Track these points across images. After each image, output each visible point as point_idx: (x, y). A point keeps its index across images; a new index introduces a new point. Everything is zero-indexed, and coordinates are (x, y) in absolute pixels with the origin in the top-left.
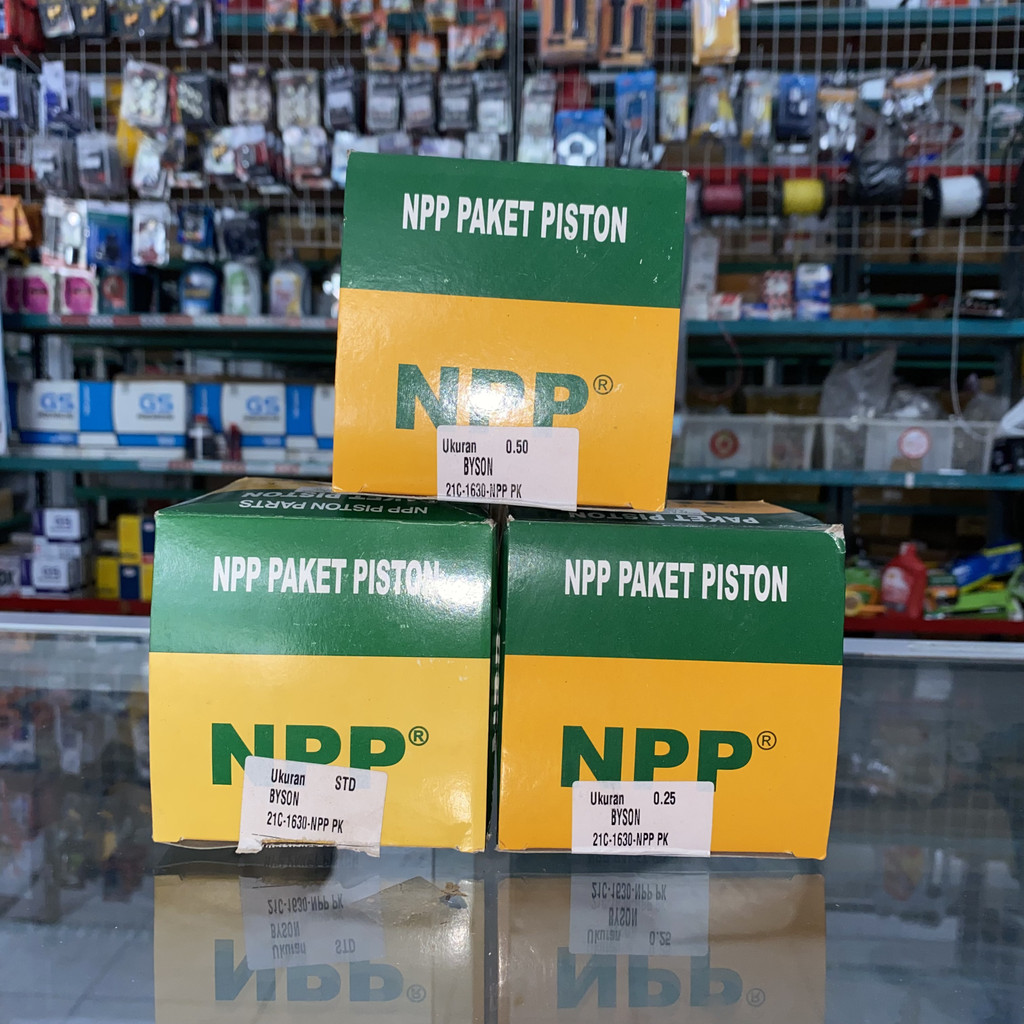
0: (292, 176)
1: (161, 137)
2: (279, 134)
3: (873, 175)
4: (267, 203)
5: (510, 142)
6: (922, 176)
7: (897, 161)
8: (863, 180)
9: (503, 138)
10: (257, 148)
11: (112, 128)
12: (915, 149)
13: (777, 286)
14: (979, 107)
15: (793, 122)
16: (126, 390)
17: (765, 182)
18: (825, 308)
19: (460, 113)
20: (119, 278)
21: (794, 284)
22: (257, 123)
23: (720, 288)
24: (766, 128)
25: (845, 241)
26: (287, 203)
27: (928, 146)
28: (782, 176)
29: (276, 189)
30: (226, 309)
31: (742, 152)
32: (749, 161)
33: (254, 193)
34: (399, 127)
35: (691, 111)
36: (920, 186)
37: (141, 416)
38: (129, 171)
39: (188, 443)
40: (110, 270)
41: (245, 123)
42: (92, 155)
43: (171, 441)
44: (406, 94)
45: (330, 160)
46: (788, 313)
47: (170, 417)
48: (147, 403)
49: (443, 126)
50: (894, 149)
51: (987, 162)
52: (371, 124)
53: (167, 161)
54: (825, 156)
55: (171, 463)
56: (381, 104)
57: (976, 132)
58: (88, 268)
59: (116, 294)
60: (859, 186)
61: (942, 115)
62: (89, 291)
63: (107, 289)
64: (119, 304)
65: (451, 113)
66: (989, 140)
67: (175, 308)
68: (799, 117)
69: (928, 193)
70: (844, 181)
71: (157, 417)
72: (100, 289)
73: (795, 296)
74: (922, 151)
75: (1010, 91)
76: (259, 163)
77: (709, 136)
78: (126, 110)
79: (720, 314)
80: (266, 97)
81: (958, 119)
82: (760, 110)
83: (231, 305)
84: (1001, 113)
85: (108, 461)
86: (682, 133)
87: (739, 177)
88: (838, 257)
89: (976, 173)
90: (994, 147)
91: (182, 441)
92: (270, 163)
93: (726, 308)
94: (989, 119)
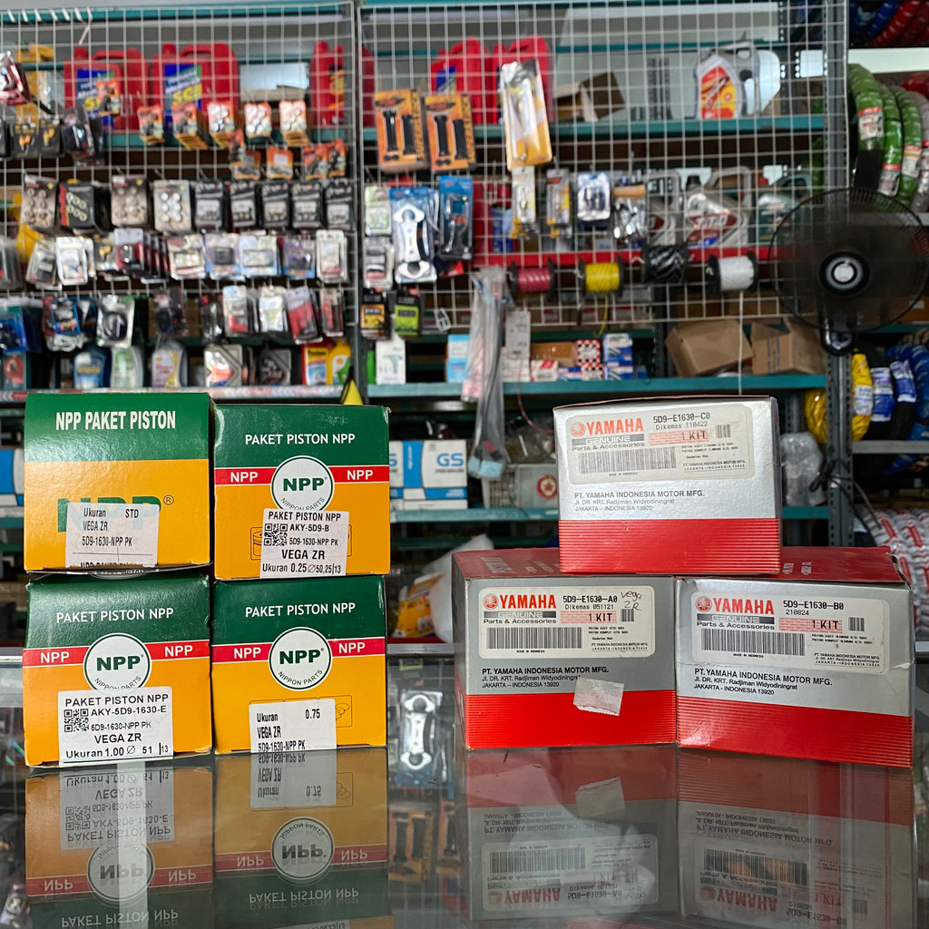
0: (169, 269)
4: (148, 291)
5: (355, 236)
6: (703, 257)
7: (680, 247)
9: (349, 234)
10: (136, 246)
11: (12, 232)
12: (697, 233)
13: (588, 351)
18: (629, 370)
19: (310, 214)
20: (18, 359)
21: (601, 349)
22: (136, 226)
27: (707, 231)
28: (587, 260)
29: (156, 281)
30: (114, 381)
33: (137, 284)
36: (703, 265)
38: (24, 266)
40: (10, 352)
41: (125, 226)
44: (264, 199)
46: (598, 374)
49: (296, 225)
50: (679, 235)
51: (757, 244)
52: (237, 223)
54: (620, 242)
56: (240, 206)
57: (746, 220)
59: (16, 372)
60: (649, 266)
63: (9, 369)
64: (18, 381)
65: (302, 214)
66: (757, 226)
67: (68, 383)
69: (710, 271)
70: (637, 263)
73: (603, 359)
74: (703, 236)
78: (24, 216)
79: (540, 377)
80: (144, 203)
83: (117, 379)
84: (767, 205)
85: (8, 518)
89: (749, 253)
90: (762, 230)
92: (147, 258)
93: (545, 371)
94: (757, 208)
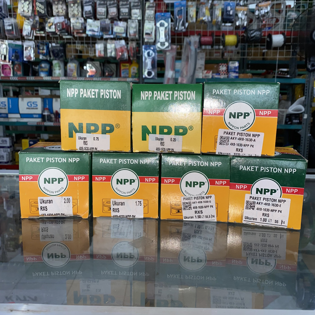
0: (73, 33)
1: (31, 20)
2: (69, 19)
3: (252, 34)
4: (65, 41)
5: (141, 22)
6: (266, 34)
7: (259, 30)
8: (249, 35)
9: (139, 21)
10: (62, 23)
11: (15, 16)
12: (265, 25)
13: (223, 68)
14: (284, 12)
15: (228, 17)
16: (23, 100)
17: (220, 36)
18: (237, 75)
19: (126, 13)
20: (19, 65)
21: (228, 67)
22: (62, 16)
23: (206, 68)
24: (220, 19)
25: (243, 54)
26: (72, 41)
27: (268, 25)
28: (224, 34)
29: (68, 37)
30: (53, 75)
31: (212, 26)
32: (215, 29)
33: (61, 38)
34: (107, 18)
35: (197, 13)
36: (266, 37)
37: (27, 108)
38: (21, 31)
39: (42, 116)
40: (16, 62)
41: (58, 16)
42: (9, 25)
43: (37, 116)
44: (109, 7)
45: (85, 28)
46: (226, 76)
47: (37, 109)
48: (29, 104)
49: (121, 17)
50: (258, 25)
51: (286, 30)
52: (98, 17)
53: (33, 27)
54: (237, 28)
55: (37, 123)
56: (101, 10)
57: (283, 21)
58: (9, 62)
59: (18, 70)
60: (248, 37)
61: (273, 15)
62: (10, 69)
63: (16, 68)
64: (19, 73)
65: (123, 13)
66: (287, 23)
67: (37, 74)
68: (230, 15)
69: (268, 39)
70: (243, 36)
71: (32, 108)
72: (13, 68)
73: (228, 71)
74: (267, 26)
75: (293, 8)
76: (63, 29)
77: (203, 21)
78: (19, 11)
79: (206, 76)
80: (64, 7)
81: (277, 16)
82: (218, 13)
83: (55, 73)
84: (290, 15)
85: (17, 122)
86: (194, 20)
87: (212, 34)
88: (241, 59)
89: (283, 33)
90: (288, 25)
91: (40, 116)
92: (66, 28)
93: (207, 74)
94: (287, 16)
